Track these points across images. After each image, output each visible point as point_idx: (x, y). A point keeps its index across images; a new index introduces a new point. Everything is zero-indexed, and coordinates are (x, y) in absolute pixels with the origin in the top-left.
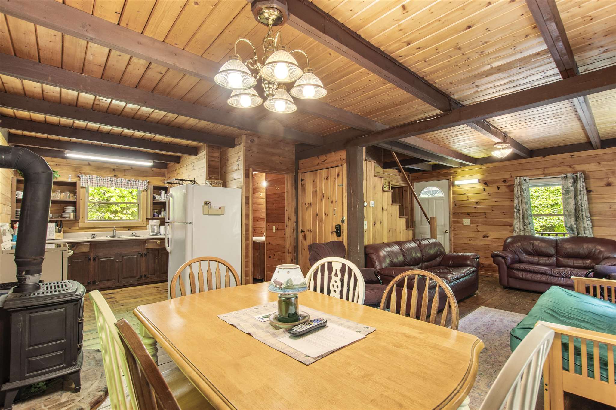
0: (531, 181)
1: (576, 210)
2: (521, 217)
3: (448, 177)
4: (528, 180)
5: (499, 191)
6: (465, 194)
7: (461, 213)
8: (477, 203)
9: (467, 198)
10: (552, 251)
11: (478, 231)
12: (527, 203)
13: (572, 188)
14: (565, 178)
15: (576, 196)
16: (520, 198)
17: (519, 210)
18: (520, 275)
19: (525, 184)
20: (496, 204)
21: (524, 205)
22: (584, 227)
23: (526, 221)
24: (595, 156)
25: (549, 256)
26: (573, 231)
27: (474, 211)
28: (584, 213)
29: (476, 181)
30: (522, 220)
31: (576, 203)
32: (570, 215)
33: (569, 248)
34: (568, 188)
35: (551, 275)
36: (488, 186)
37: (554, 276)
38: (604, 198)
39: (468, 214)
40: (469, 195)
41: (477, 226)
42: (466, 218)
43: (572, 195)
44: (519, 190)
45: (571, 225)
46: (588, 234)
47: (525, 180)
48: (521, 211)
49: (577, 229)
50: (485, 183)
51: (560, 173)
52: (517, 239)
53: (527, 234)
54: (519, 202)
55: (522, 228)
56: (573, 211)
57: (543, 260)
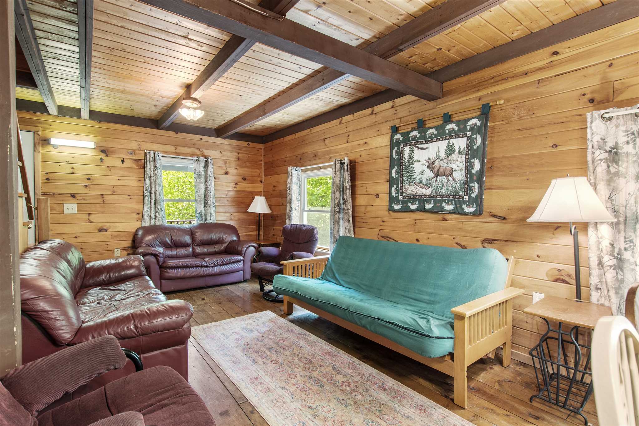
0: (163, 159)
1: (205, 196)
2: (153, 202)
3: (33, 128)
4: (161, 158)
5: (122, 165)
6: (67, 162)
7: (60, 194)
8: (89, 179)
9: (71, 170)
11: (91, 222)
12: (160, 185)
13: (203, 173)
14: (198, 161)
15: (206, 181)
16: (153, 178)
17: (150, 193)
19: (159, 161)
20: (119, 183)
21: (157, 187)
22: (211, 213)
23: (159, 207)
24: (218, 144)
26: (202, 217)
27: (84, 191)
28: (211, 199)
30: (153, 206)
31: (206, 189)
32: (201, 201)
33: (200, 236)
34: (199, 172)
35: (207, 266)
36: (107, 156)
37: (210, 267)
38: (223, 185)
39: (73, 196)
40: (74, 166)
41: (89, 214)
42: (67, 201)
43: (203, 180)
44: (152, 167)
45: (201, 212)
46: (212, 219)
47: (158, 156)
48: (153, 195)
49: (205, 215)
50: (103, 151)
51: (192, 155)
52: (148, 230)
53: (158, 223)
54: (150, 183)
55: (153, 216)
56: (203, 197)
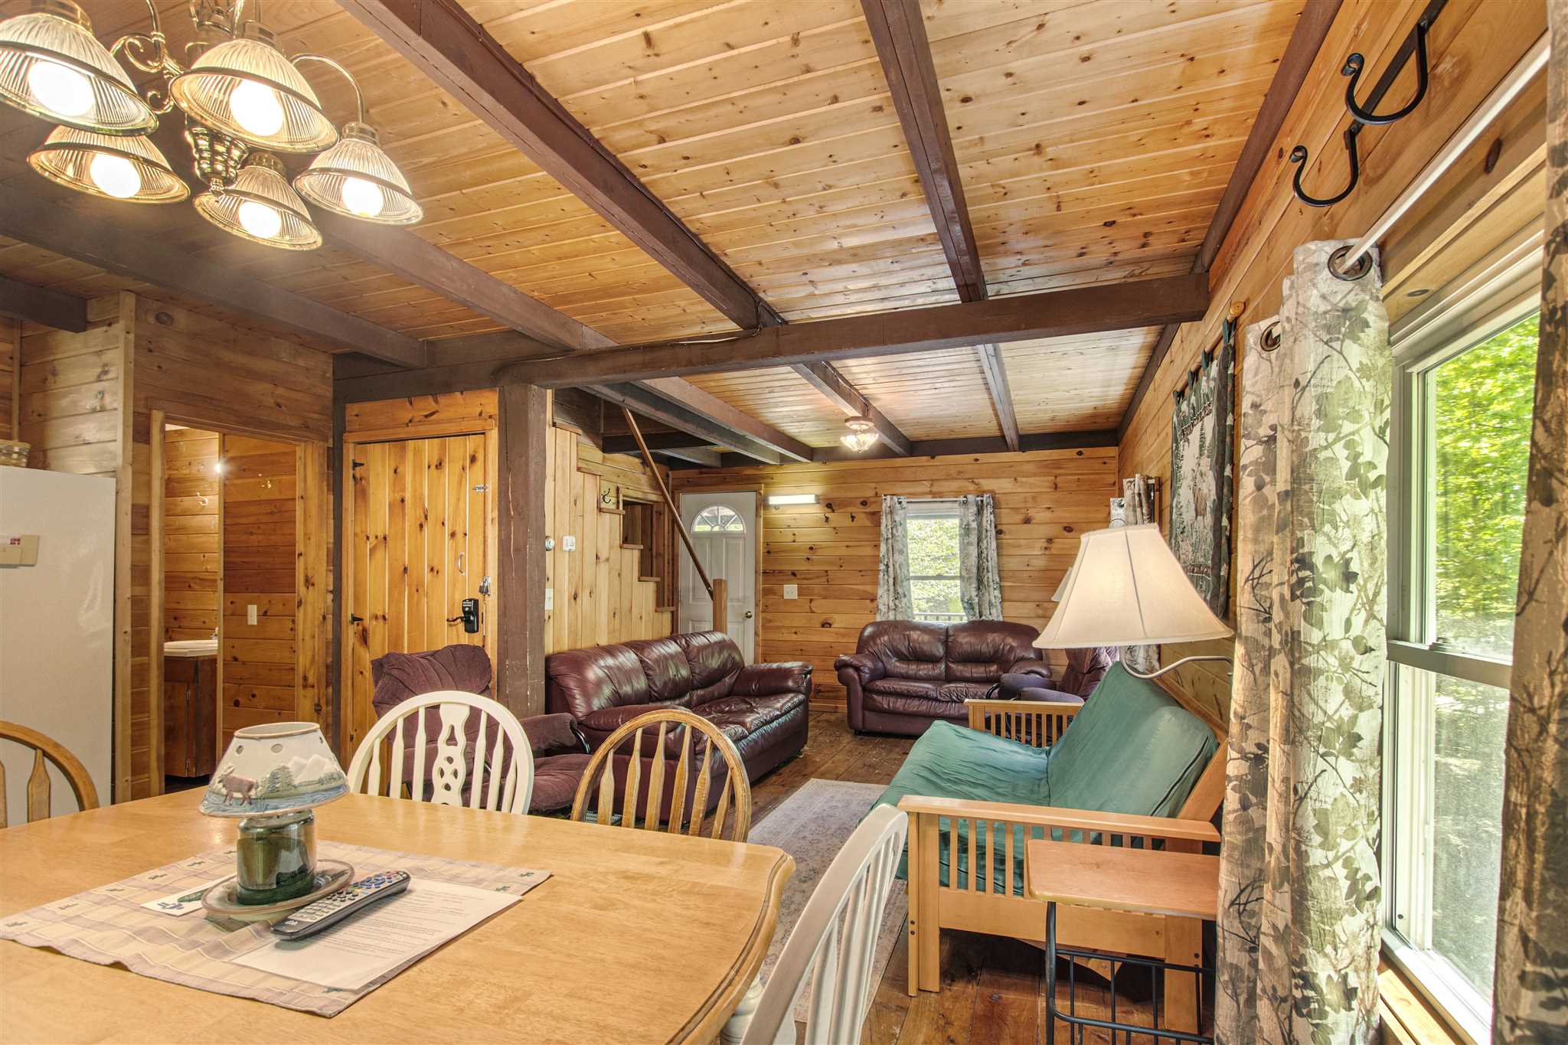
0: (911, 506)
1: (978, 569)
2: (891, 581)
3: (756, 486)
4: (904, 504)
5: (853, 524)
6: (789, 527)
7: (780, 572)
8: (811, 548)
9: (791, 538)
10: (940, 651)
11: (813, 612)
12: (901, 552)
13: (974, 525)
14: (965, 503)
15: (979, 541)
16: (890, 541)
17: (887, 566)
18: (885, 702)
19: (900, 512)
20: (850, 552)
21: (897, 556)
22: (990, 602)
23: (900, 590)
24: (1011, 465)
25: (933, 660)
26: (973, 609)
27: (804, 567)
28: (990, 575)
29: (810, 499)
30: (892, 588)
31: (980, 554)
32: (970, 578)
33: (965, 641)
34: (968, 524)
35: (936, 700)
36: (833, 511)
37: (940, 701)
38: (1019, 546)
39: (794, 574)
40: (796, 531)
41: (811, 600)
42: (789, 582)
43: (974, 538)
44: (890, 522)
45: (971, 598)
46: (995, 615)
47: (900, 503)
48: (891, 569)
49: (980, 606)
50: (829, 506)
51: (957, 493)
52: (883, 628)
53: (899, 618)
54: (888, 550)
55: (892, 604)
56: (975, 570)
57: (924, 670)
